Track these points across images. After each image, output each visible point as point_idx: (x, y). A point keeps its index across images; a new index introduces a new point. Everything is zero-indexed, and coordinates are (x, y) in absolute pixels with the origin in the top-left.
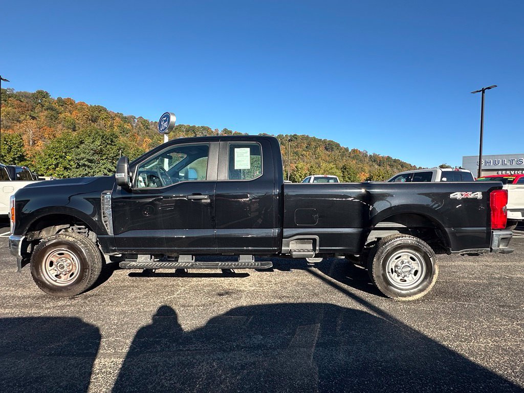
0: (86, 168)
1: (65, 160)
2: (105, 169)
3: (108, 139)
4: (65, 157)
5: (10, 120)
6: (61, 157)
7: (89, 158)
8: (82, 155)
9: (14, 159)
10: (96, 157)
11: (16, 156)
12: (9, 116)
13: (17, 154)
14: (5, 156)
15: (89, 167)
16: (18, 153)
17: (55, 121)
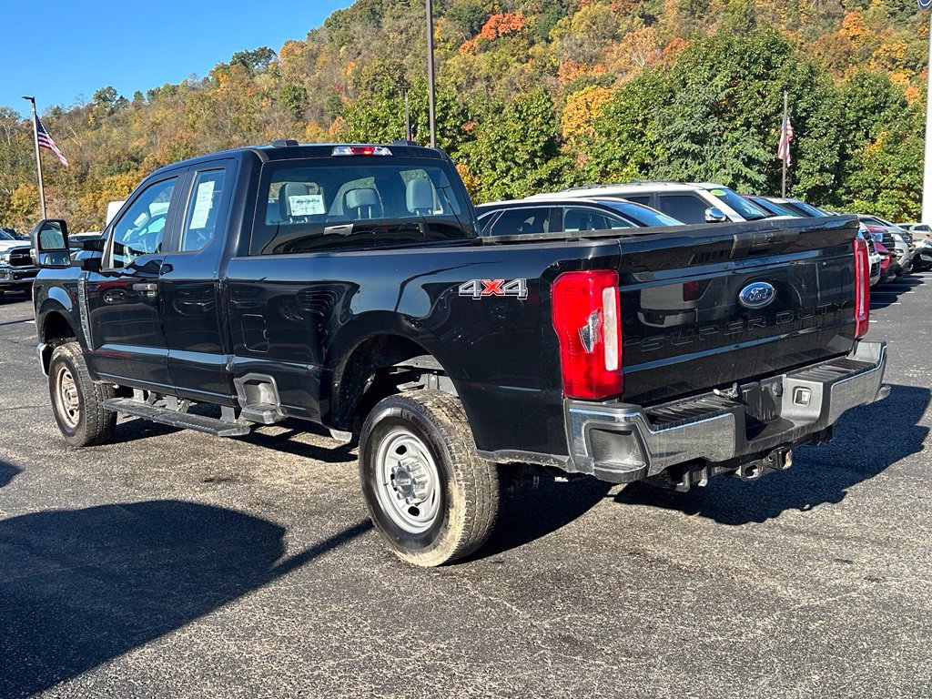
0: (689, 161)
1: (642, 143)
2: (737, 157)
3: (755, 62)
4: (643, 135)
5: (598, 38)
6: (632, 136)
7: (699, 129)
8: (679, 124)
9: (533, 154)
10: (713, 123)
11: (537, 147)
12: (594, 27)
13: (538, 141)
14: (517, 149)
15: (695, 156)
16: (541, 139)
17: (700, 18)
